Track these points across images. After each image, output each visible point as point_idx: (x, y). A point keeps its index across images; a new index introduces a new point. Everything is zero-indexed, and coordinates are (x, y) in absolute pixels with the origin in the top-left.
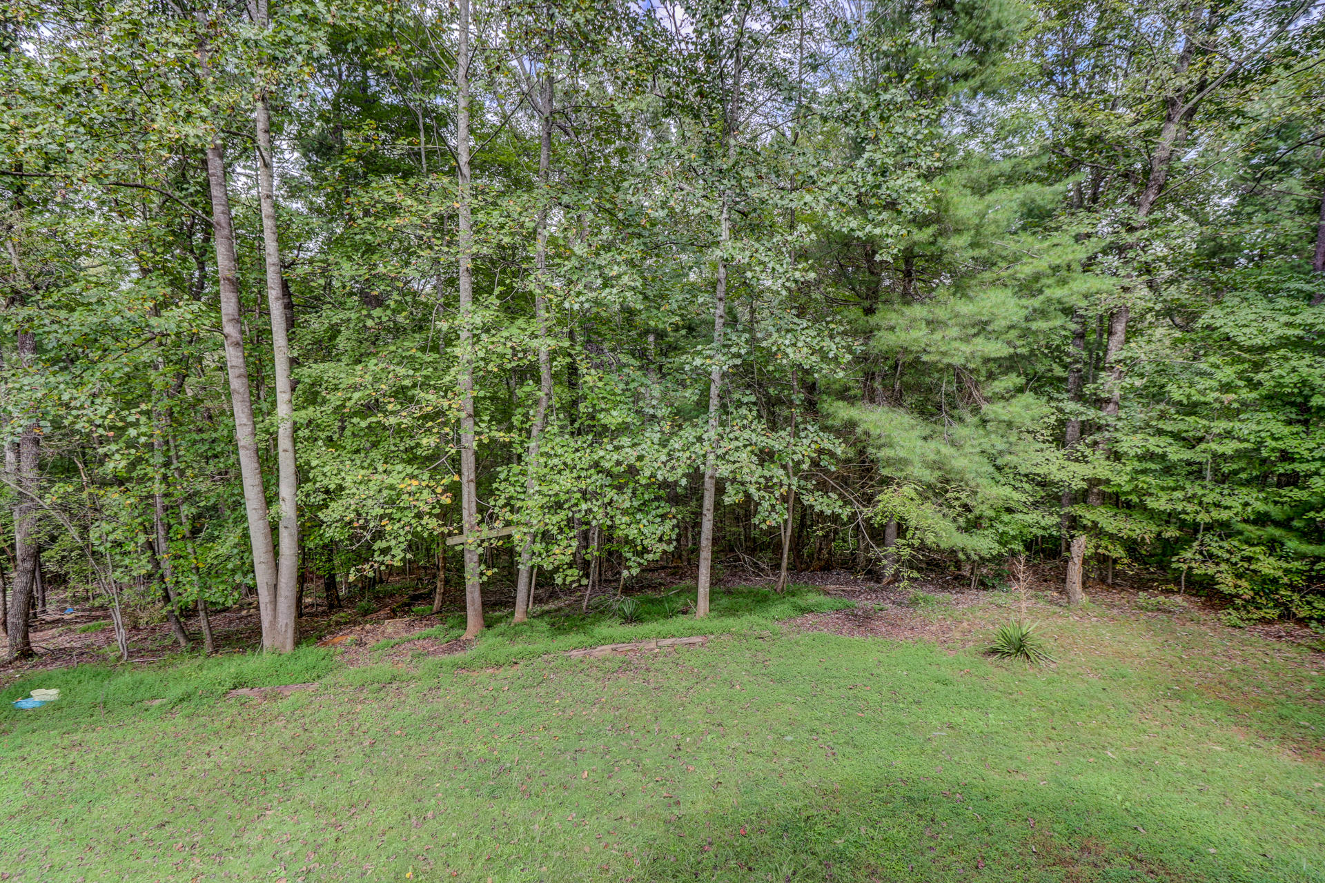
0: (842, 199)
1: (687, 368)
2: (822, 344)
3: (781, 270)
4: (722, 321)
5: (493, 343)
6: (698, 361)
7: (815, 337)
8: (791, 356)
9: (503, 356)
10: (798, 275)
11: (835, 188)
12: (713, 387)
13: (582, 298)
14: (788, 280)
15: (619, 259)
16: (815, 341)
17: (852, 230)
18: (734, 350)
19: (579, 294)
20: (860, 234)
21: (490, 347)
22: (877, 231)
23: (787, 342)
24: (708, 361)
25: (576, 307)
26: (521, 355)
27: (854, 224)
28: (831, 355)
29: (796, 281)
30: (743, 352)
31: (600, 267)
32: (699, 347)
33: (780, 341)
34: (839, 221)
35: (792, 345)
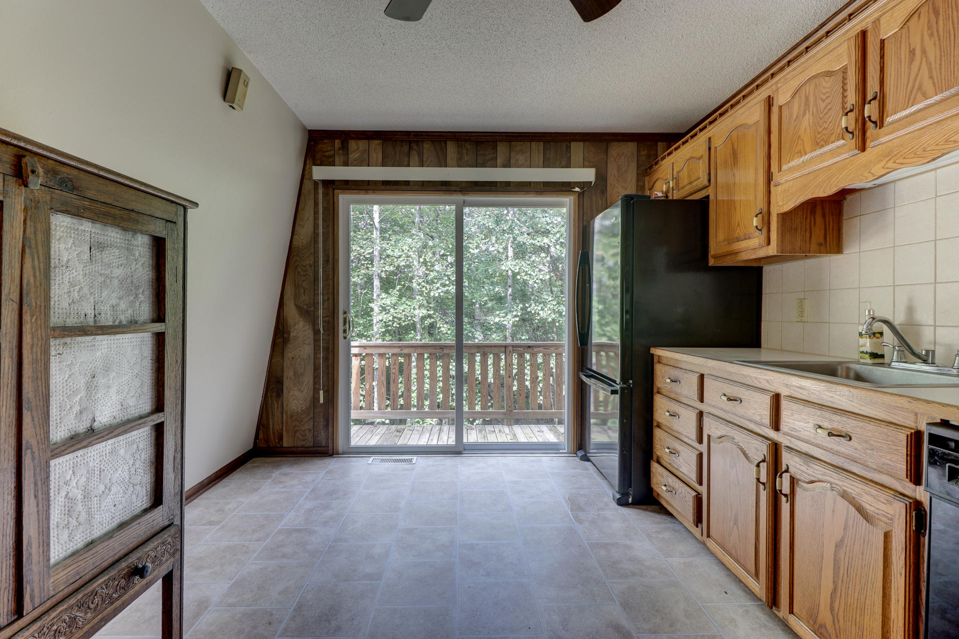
1: (492, 323)
2: (560, 308)
3: (534, 275)
4: (511, 297)
5: (396, 313)
6: (497, 320)
7: (556, 305)
8: (542, 315)
9: (400, 319)
10: (541, 277)
13: (439, 291)
14: (537, 279)
18: (515, 313)
19: (438, 288)
21: (395, 315)
23: (539, 308)
24: (502, 319)
25: (437, 295)
26: (409, 318)
29: (541, 280)
30: (519, 314)
31: (448, 276)
33: (536, 308)
34: (561, 251)
35: (542, 309)
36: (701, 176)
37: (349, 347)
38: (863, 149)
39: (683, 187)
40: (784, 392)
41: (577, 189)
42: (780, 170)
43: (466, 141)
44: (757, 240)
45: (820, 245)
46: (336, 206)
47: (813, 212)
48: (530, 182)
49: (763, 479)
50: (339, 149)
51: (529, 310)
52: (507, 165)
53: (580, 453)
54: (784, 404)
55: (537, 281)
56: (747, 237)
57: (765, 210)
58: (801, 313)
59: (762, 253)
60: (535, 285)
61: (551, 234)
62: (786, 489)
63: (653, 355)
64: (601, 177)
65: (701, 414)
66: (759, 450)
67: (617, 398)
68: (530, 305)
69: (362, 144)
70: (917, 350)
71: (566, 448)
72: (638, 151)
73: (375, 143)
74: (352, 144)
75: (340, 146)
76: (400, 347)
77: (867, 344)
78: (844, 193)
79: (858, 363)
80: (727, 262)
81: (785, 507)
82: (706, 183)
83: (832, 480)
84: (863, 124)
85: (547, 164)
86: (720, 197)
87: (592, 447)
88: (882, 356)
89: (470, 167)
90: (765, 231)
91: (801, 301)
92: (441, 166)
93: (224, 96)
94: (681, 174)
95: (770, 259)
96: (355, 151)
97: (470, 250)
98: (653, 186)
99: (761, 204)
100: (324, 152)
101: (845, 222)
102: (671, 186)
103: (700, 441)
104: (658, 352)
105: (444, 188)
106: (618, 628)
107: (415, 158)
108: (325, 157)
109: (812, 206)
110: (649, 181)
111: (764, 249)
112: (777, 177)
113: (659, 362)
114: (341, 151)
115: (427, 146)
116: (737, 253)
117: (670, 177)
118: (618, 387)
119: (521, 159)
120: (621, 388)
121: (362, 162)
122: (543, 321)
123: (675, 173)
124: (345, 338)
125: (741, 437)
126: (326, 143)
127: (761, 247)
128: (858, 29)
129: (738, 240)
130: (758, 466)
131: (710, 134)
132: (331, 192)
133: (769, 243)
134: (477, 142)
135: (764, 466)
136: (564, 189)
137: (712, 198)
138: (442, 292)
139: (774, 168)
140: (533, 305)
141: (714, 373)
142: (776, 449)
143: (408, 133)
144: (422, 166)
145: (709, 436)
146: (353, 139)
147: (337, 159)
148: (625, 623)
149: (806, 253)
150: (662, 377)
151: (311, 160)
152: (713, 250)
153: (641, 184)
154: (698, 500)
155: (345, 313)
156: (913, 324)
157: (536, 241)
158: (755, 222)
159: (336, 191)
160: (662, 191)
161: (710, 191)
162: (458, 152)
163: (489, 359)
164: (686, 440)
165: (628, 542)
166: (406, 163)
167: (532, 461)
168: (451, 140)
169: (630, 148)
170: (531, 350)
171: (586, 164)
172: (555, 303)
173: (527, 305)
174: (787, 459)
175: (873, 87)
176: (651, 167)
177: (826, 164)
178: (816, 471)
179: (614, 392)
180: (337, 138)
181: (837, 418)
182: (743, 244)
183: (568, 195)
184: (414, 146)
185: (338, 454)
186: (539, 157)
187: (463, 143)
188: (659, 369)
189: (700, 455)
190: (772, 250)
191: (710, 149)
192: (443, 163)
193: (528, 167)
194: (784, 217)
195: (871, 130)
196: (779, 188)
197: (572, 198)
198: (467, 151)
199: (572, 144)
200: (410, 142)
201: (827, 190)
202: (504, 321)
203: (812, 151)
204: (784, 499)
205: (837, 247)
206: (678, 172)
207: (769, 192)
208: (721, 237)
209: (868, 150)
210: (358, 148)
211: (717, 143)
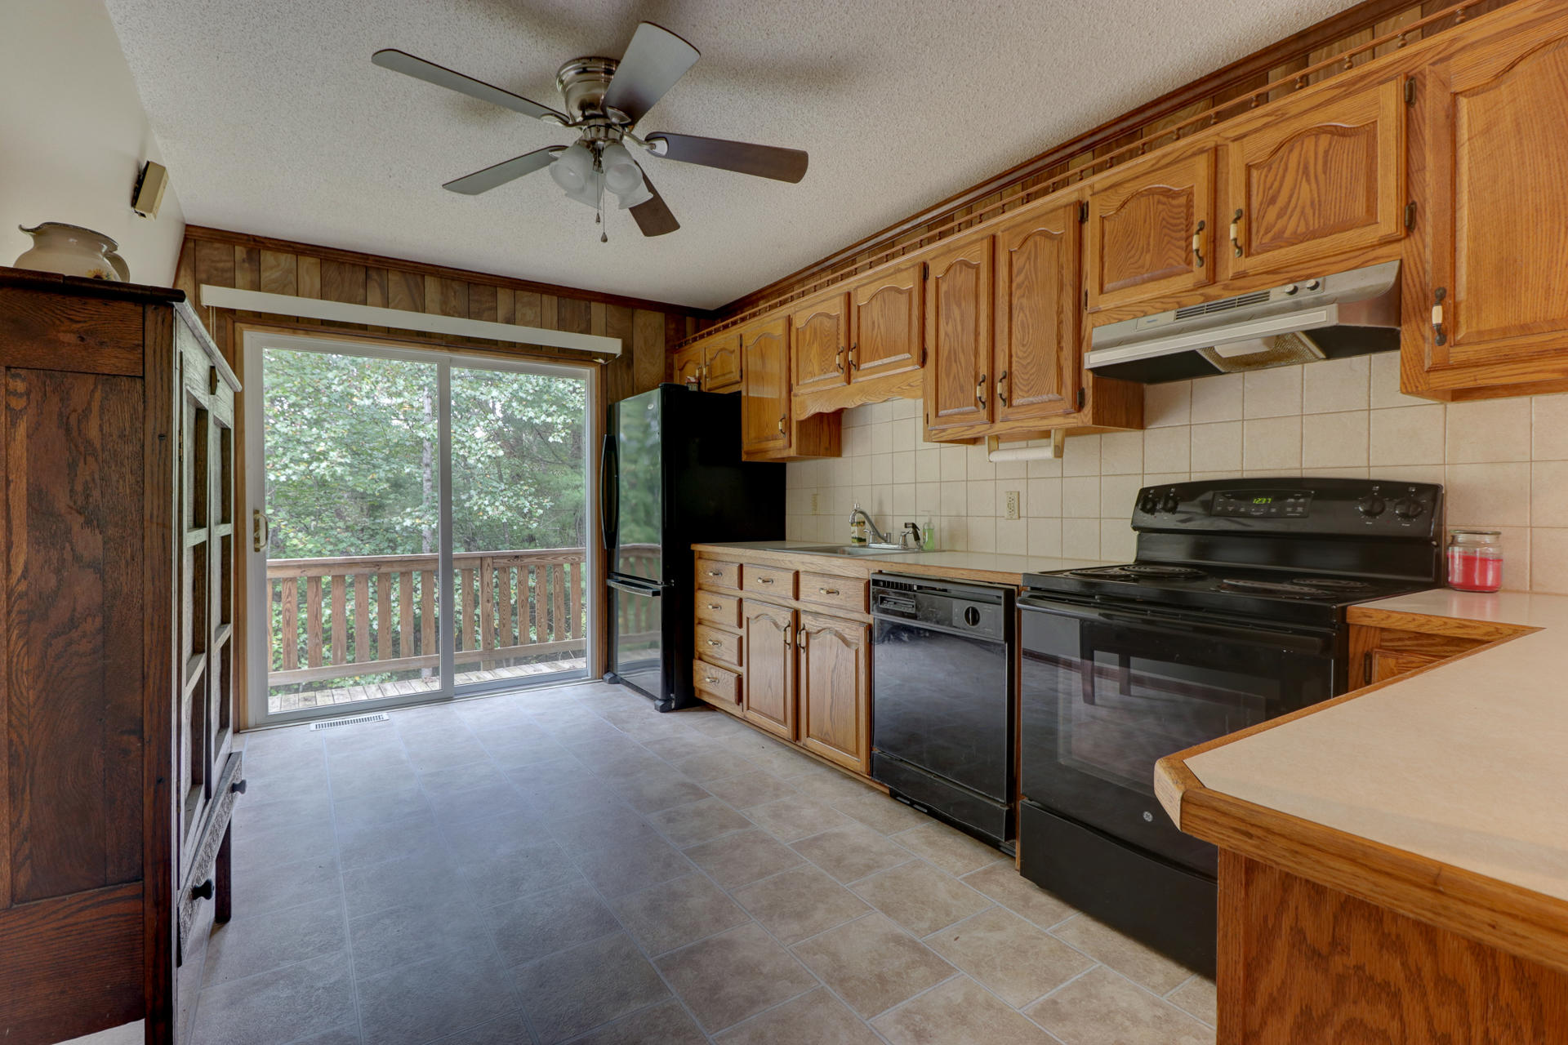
0: (521, 394)
1: (398, 528)
2: (518, 502)
3: (477, 448)
4: (429, 483)
6: (408, 522)
7: (512, 497)
8: (490, 513)
10: (490, 452)
11: (515, 386)
12: (424, 543)
15: (325, 436)
16: (511, 501)
17: (531, 418)
19: (286, 466)
20: (537, 421)
22: (549, 420)
23: (486, 502)
24: (418, 521)
27: (532, 414)
28: (526, 510)
29: (490, 457)
32: (408, 510)
34: (520, 411)
35: (491, 504)
36: (734, 370)
37: (263, 567)
38: (849, 382)
39: (716, 377)
40: (801, 568)
41: (600, 361)
42: (798, 384)
43: (453, 280)
44: (781, 442)
45: (826, 449)
46: (238, 348)
47: (821, 422)
48: (542, 346)
49: (789, 641)
50: (244, 261)
51: (467, 504)
52: (511, 320)
53: (607, 677)
54: (802, 577)
55: (482, 459)
56: (775, 438)
57: (787, 417)
58: (815, 505)
59: (785, 454)
60: (480, 465)
61: (504, 383)
62: (803, 644)
63: (693, 551)
64: (628, 349)
65: (740, 601)
66: (785, 618)
67: (659, 599)
68: (470, 498)
69: (286, 260)
70: (881, 534)
71: (590, 674)
72: (666, 324)
73: (308, 262)
74: (268, 258)
75: (245, 256)
76: (299, 567)
77: (855, 531)
78: (839, 414)
79: (851, 546)
80: (758, 459)
81: (803, 656)
82: (738, 378)
83: (829, 626)
84: (849, 365)
85: (562, 325)
86: (751, 394)
87: (619, 669)
88: (865, 540)
89: (460, 316)
90: (787, 434)
91: (815, 496)
92: (417, 310)
93: (134, 201)
94: (713, 362)
95: (792, 459)
96: (272, 268)
97: (355, 399)
98: (684, 366)
99: (783, 411)
100: (213, 261)
101: (843, 431)
102: (704, 373)
103: (740, 625)
104: (698, 548)
105: (421, 339)
106: (684, 785)
107: (374, 293)
108: (216, 269)
109: (820, 417)
110: (679, 360)
111: (787, 451)
112: (795, 390)
113: (700, 558)
114: (246, 265)
115: (394, 278)
116: (765, 451)
117: (702, 362)
118: (660, 588)
119: (530, 313)
120: (663, 588)
121: (285, 286)
122: (492, 524)
123: (707, 360)
124: (257, 550)
125: (772, 611)
126: (218, 249)
127: (784, 448)
128: (845, 289)
129: (767, 440)
130: (785, 630)
131: (741, 331)
132: (230, 326)
133: (790, 446)
134: (469, 283)
135: (789, 629)
136: (584, 358)
137: (744, 394)
138: (294, 473)
139: (794, 381)
140: (476, 498)
141: (751, 561)
142: (796, 614)
143: (365, 256)
144: (388, 307)
145: (748, 618)
146: (269, 249)
147: (238, 274)
148: (688, 780)
149: (816, 454)
150: (704, 572)
151: (189, 271)
152: (745, 447)
153: (669, 361)
154: (739, 680)
155: (256, 512)
156: (881, 515)
157: (478, 393)
158: (780, 426)
159: (238, 325)
160: (695, 376)
161: (742, 388)
162: (442, 293)
163: (392, 591)
164: (727, 629)
165: (679, 736)
166: (360, 297)
167: (550, 693)
168: (432, 274)
169: (658, 318)
170: (519, 562)
171: (610, 330)
172: (510, 494)
173: (464, 497)
174: (805, 620)
175: (854, 341)
176: (681, 346)
177: (827, 388)
178: (822, 623)
179: (655, 594)
180: (240, 244)
181: (831, 581)
182: (771, 444)
183: (588, 366)
184: (374, 275)
185: (248, 728)
186: (551, 313)
187: (449, 282)
188: (700, 565)
189: (741, 639)
190: (793, 452)
191: (741, 346)
192: (420, 307)
193: (537, 327)
194: (801, 423)
195: (853, 371)
196: (797, 398)
197: (593, 369)
198: (455, 293)
199: (593, 304)
200: (367, 268)
201: (829, 408)
202: (420, 525)
203: (820, 375)
204: (802, 650)
205: (838, 452)
206: (711, 360)
207: (790, 401)
208: (753, 434)
209: (852, 384)
210: (279, 265)
211: (749, 342)
